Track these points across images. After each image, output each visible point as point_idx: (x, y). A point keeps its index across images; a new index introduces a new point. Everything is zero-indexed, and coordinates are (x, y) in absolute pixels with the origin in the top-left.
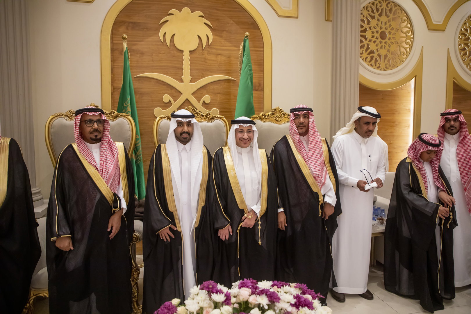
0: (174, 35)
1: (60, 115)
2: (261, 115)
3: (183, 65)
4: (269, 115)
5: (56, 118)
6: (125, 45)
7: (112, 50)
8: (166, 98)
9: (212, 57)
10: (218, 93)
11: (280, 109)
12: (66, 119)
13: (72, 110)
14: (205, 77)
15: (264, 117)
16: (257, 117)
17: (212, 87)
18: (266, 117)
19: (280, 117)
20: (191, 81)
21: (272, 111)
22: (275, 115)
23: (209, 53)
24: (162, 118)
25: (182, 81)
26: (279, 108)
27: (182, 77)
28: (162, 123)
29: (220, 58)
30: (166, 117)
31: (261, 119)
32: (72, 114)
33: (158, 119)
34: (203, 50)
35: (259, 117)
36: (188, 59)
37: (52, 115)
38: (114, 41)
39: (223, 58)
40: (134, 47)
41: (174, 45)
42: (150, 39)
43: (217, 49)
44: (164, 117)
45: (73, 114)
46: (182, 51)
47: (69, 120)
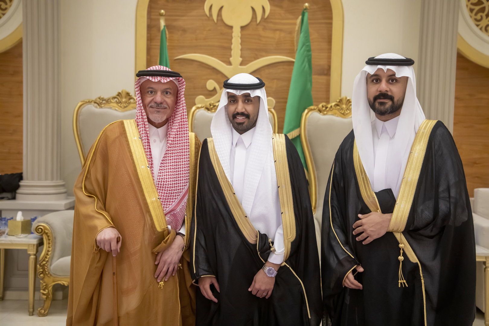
0: (222, 7)
1: (89, 102)
2: (320, 106)
3: (232, 44)
4: (331, 107)
5: (84, 105)
6: (162, 23)
7: (150, 27)
8: (211, 84)
9: (269, 34)
10: (274, 79)
11: (348, 98)
12: (95, 106)
13: (102, 97)
14: (258, 58)
15: (324, 108)
16: (315, 108)
17: (267, 71)
18: (328, 109)
19: (347, 109)
20: (241, 64)
21: (337, 102)
22: (340, 107)
23: (265, 29)
24: (198, 108)
25: (230, 63)
26: (346, 98)
27: (231, 59)
28: (198, 113)
29: (277, 35)
30: (203, 107)
31: (320, 111)
32: (101, 101)
33: (194, 108)
34: (258, 25)
35: (316, 108)
36: (239, 36)
37: (82, 102)
38: (153, 17)
39: (283, 35)
40: (175, 24)
41: (222, 20)
42: (194, 13)
43: (275, 23)
44: (201, 107)
45: (103, 101)
46: (231, 27)
47: (98, 107)
